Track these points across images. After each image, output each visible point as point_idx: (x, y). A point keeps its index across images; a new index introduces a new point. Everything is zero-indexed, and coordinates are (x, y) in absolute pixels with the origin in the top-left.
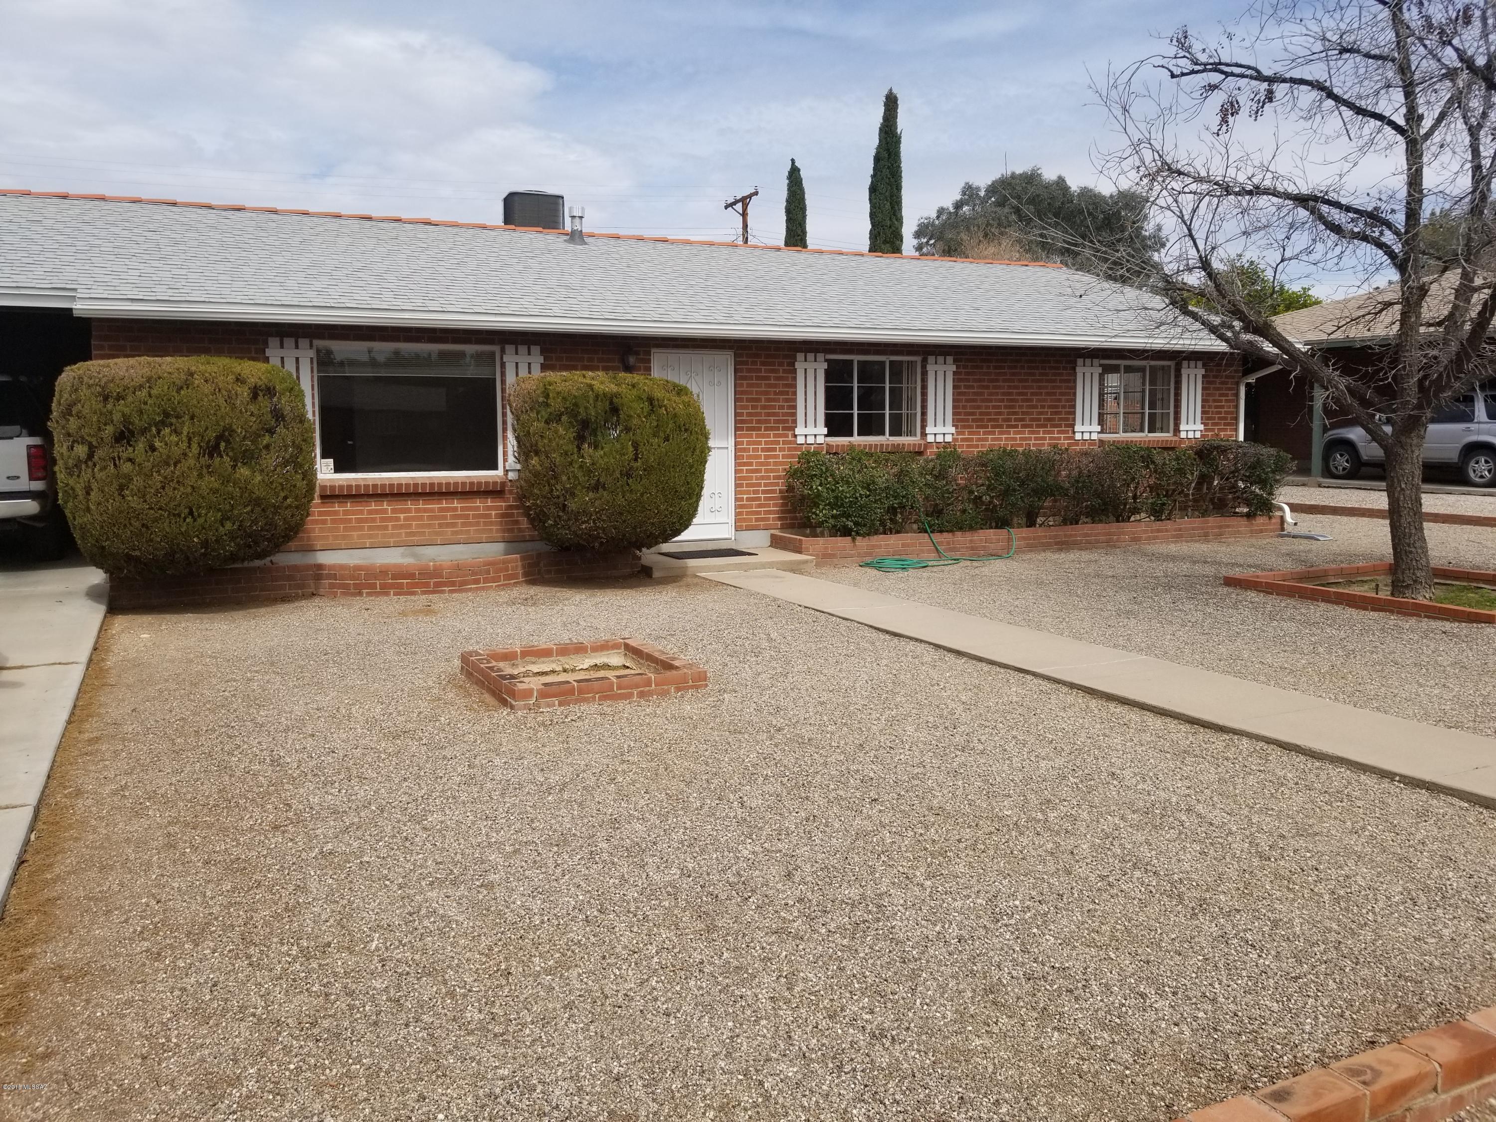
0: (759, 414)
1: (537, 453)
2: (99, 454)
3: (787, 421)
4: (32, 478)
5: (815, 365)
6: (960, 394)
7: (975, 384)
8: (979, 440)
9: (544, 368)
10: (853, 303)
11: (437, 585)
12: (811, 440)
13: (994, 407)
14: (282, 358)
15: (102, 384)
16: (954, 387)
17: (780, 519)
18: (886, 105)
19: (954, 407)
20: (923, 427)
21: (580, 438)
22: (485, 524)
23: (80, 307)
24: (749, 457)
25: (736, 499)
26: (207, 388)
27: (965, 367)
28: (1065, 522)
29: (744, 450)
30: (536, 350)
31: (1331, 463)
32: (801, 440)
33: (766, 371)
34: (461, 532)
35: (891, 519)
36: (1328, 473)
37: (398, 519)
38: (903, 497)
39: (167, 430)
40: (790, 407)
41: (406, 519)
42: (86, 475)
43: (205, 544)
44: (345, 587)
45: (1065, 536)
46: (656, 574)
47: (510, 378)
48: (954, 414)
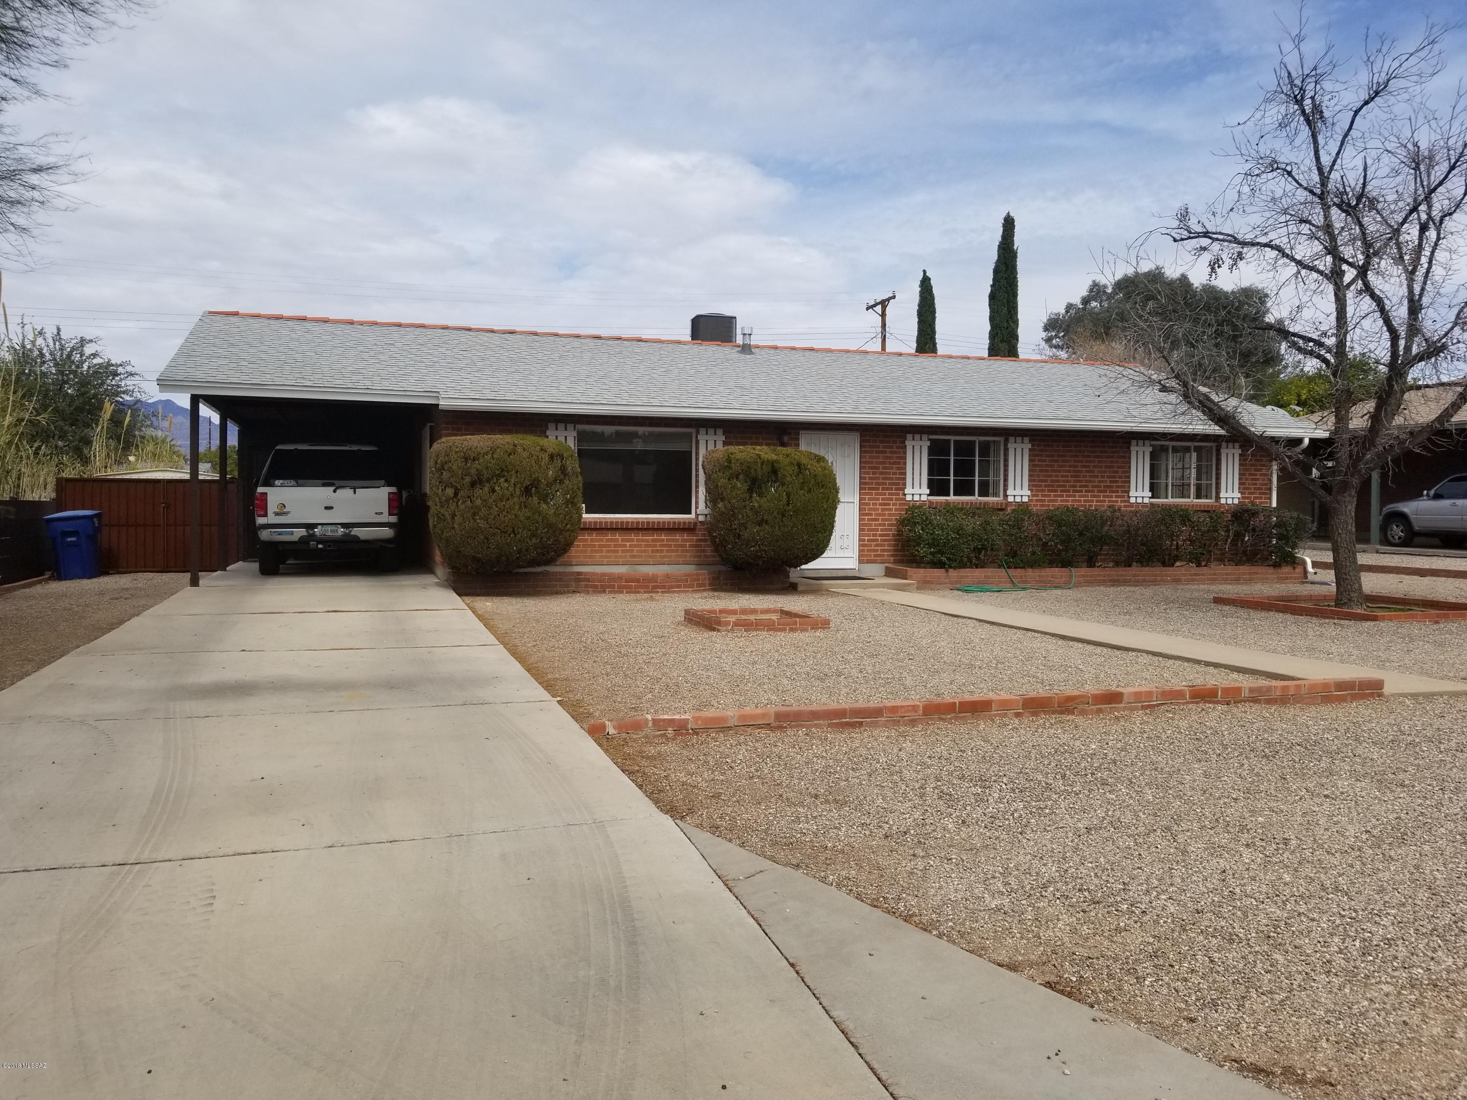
0: (878, 478)
1: (722, 500)
2: (461, 493)
3: (898, 484)
4: (390, 514)
5: (921, 443)
6: (1035, 466)
7: (1047, 459)
8: (1050, 501)
9: (725, 444)
10: (952, 398)
11: (655, 587)
12: (916, 498)
13: (1062, 476)
14: (566, 437)
15: (464, 451)
16: (1030, 460)
17: (892, 556)
18: (1004, 226)
19: (1030, 476)
20: (1005, 490)
21: (750, 491)
22: (682, 551)
23: (444, 403)
24: (870, 509)
25: (860, 540)
26: (525, 454)
27: (1039, 446)
28: (1117, 564)
29: (866, 504)
30: (720, 431)
31: (1389, 533)
32: (909, 498)
33: (884, 447)
34: (666, 556)
35: (976, 557)
36: (1386, 541)
37: (625, 546)
38: (985, 540)
39: (502, 480)
40: (901, 474)
41: (630, 546)
42: (453, 507)
43: (519, 552)
44: (595, 587)
45: (1117, 575)
46: (800, 588)
47: (702, 451)
48: (1030, 481)
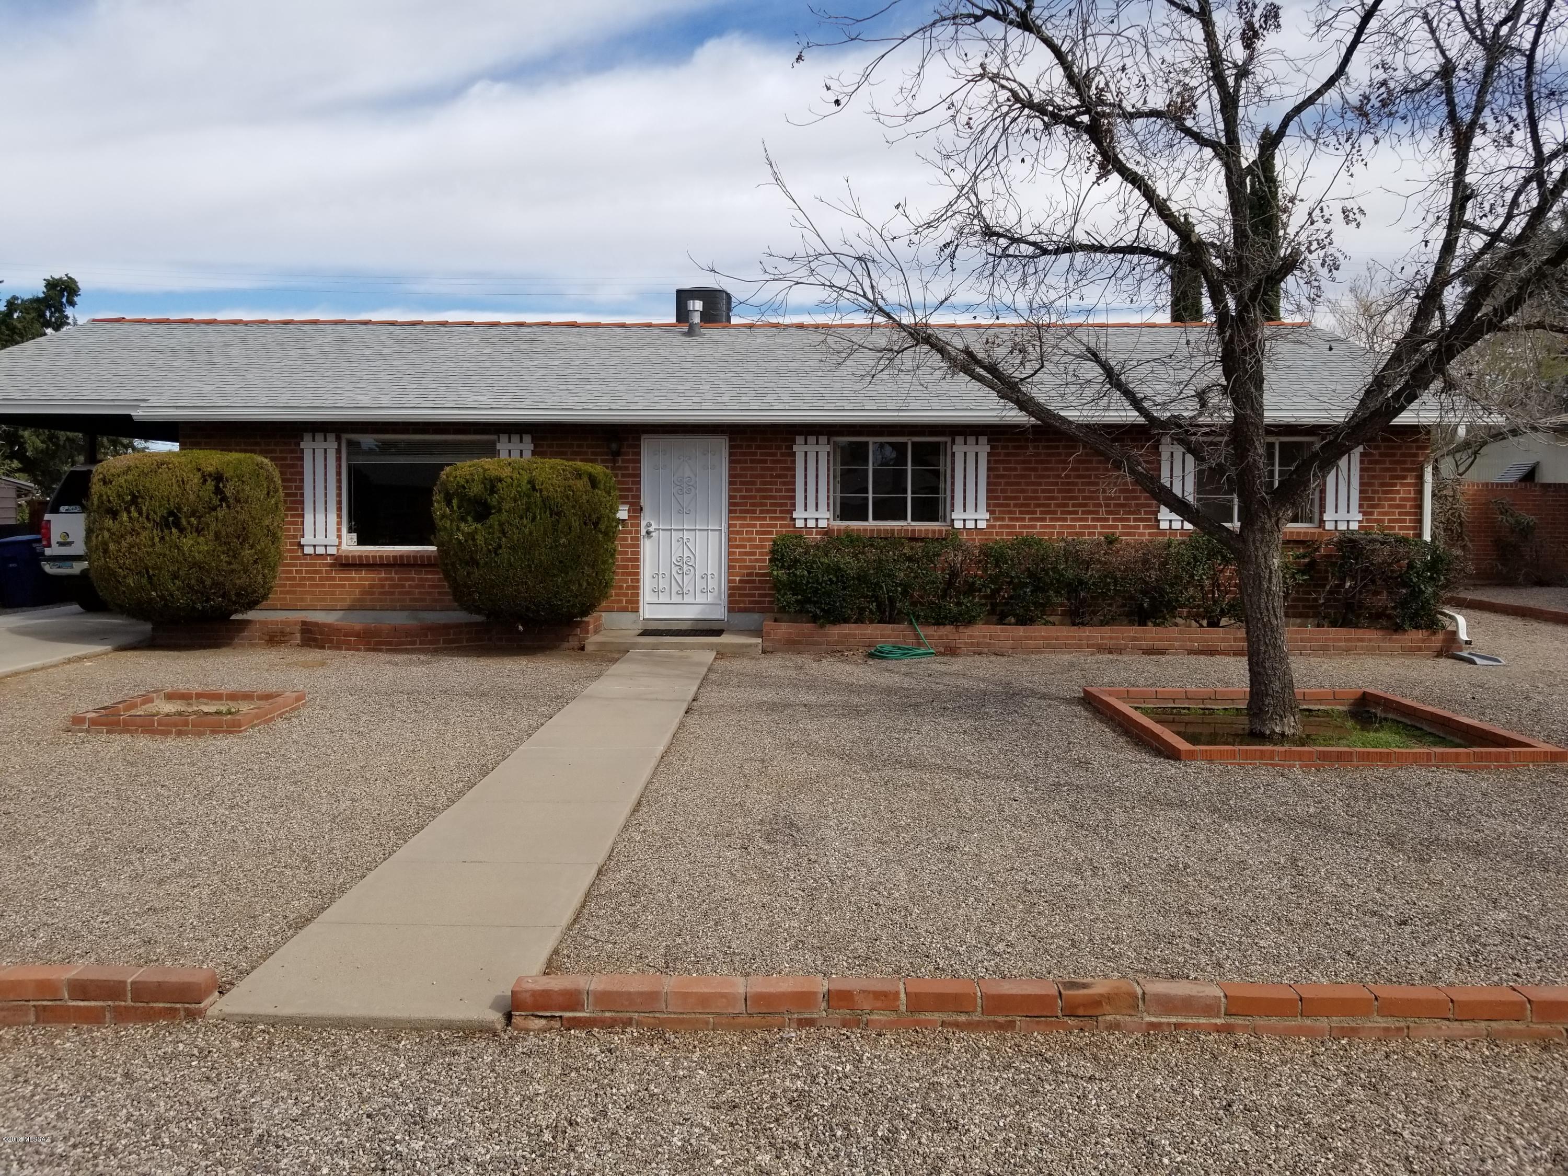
0: (755, 497)
3: (785, 505)
5: (816, 448)
6: (997, 476)
8: (1023, 527)
9: (534, 453)
12: (811, 524)
16: (990, 469)
19: (990, 491)
20: (951, 512)
23: (141, 413)
24: (742, 539)
25: (729, 581)
27: (1005, 448)
29: (738, 532)
30: (529, 439)
32: (798, 524)
33: (762, 454)
37: (402, 586)
40: (787, 490)
41: (409, 586)
48: (989, 498)
